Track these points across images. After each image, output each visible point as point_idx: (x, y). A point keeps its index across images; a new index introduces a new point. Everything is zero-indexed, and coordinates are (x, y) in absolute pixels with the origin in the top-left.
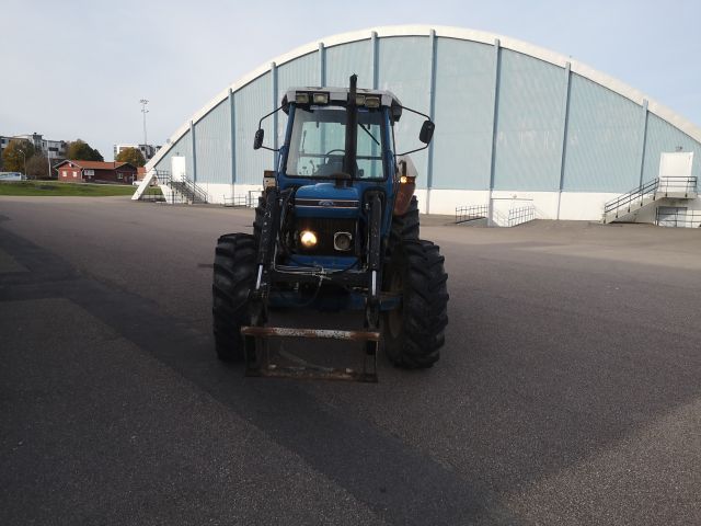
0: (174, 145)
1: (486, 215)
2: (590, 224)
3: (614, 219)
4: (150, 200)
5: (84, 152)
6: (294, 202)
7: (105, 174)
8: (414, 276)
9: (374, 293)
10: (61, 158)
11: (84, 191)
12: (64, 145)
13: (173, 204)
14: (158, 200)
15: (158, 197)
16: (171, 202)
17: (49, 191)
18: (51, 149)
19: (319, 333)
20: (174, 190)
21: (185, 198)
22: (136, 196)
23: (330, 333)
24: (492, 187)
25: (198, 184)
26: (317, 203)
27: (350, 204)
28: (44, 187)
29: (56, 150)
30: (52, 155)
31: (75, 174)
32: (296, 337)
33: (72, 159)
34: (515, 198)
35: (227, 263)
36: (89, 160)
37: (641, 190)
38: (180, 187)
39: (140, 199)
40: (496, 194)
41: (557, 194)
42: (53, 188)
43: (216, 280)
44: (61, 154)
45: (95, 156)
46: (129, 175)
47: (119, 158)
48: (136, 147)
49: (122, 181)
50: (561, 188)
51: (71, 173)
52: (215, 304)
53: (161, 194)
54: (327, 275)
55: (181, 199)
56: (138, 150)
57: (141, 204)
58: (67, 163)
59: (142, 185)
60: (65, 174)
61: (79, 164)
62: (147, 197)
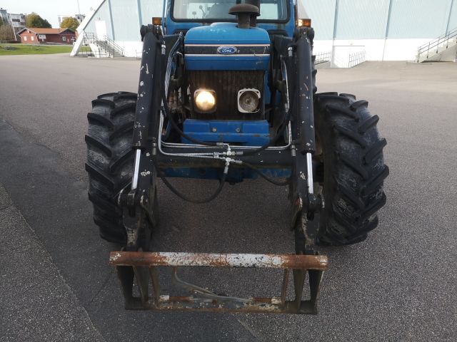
0: (96, 12)
1: (330, 59)
2: (407, 63)
3: (425, 59)
4: (84, 56)
5: (38, 22)
6: (184, 50)
7: (52, 38)
8: (344, 144)
9: (311, 190)
10: (22, 26)
11: (37, 50)
12: (23, 17)
13: (100, 59)
14: (89, 55)
15: (89, 53)
16: (98, 57)
17: (12, 51)
18: (14, 20)
19: (233, 259)
20: (99, 47)
21: (108, 53)
22: (73, 53)
23: (248, 259)
24: (334, 37)
25: (117, 43)
26: (213, 50)
27: (260, 50)
28: (8, 49)
29: (18, 21)
30: (16, 25)
31: (32, 38)
32: (198, 267)
33: (30, 27)
34: (351, 46)
35: (104, 134)
36: (41, 27)
37: (447, 36)
38: (104, 45)
39: (76, 55)
40: (337, 42)
41: (383, 40)
42: (15, 49)
43: (90, 158)
44: (22, 24)
45: (46, 25)
46: (70, 37)
47: (62, 25)
48: (74, 17)
49: (65, 42)
50: (386, 36)
51: (30, 37)
52: (92, 188)
53: (91, 51)
54: (236, 157)
55: (105, 54)
56: (75, 19)
57: (77, 58)
58: (25, 30)
59: (76, 45)
60: (25, 38)
61: (35, 31)
62: (80, 53)
